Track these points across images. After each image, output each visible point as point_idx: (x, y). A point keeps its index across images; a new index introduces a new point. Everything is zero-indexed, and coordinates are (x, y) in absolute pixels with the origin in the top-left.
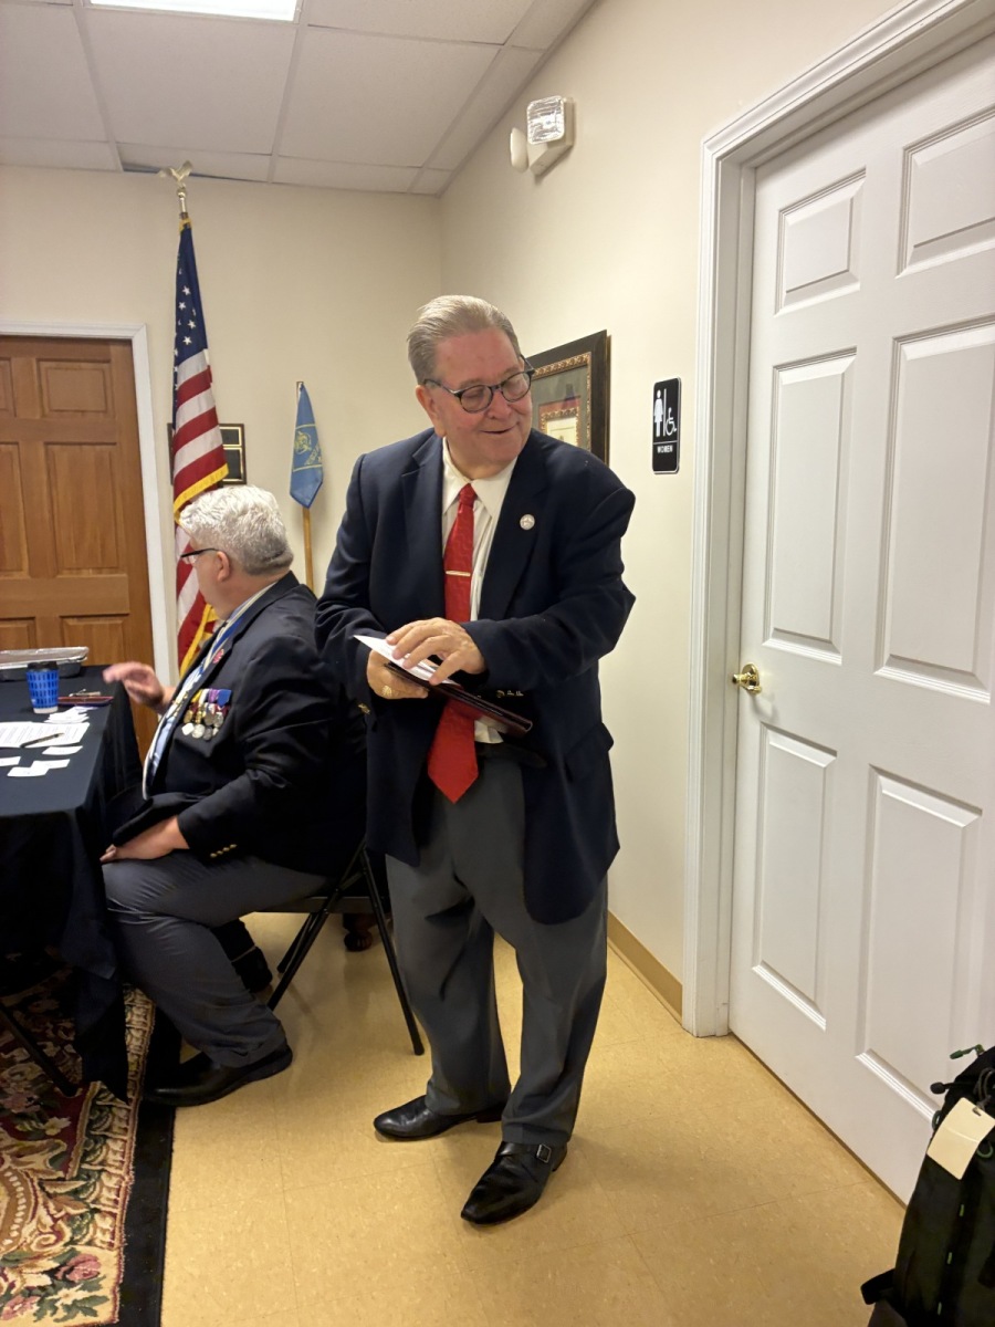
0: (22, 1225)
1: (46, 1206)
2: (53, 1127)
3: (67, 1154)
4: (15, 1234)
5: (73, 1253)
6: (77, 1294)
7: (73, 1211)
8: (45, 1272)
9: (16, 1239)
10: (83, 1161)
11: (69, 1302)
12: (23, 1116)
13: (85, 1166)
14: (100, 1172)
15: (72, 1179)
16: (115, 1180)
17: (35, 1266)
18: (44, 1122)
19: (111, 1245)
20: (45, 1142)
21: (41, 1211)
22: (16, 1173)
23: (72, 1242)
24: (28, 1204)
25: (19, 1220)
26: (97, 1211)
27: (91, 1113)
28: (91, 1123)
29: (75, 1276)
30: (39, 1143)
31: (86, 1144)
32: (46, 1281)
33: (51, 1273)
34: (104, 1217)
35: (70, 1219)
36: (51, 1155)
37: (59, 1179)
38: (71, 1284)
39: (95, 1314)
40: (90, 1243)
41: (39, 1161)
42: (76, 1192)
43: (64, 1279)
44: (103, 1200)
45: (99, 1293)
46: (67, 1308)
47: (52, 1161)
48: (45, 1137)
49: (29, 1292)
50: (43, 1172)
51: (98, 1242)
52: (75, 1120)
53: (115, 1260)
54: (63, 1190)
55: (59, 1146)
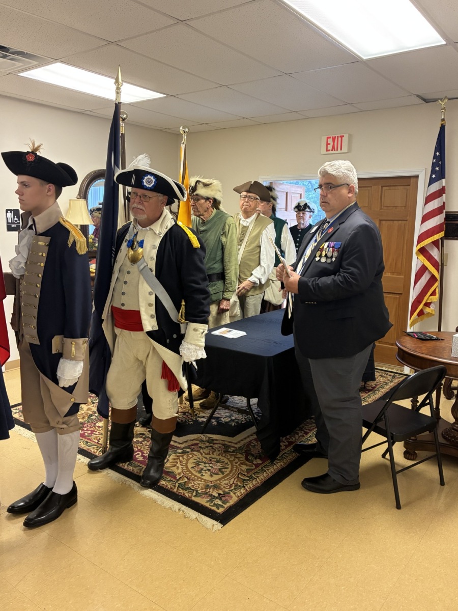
0: (225, 480)
1: (235, 479)
2: (256, 461)
3: (253, 470)
4: (221, 481)
5: (229, 493)
6: (220, 502)
7: (239, 484)
8: (218, 493)
9: (221, 482)
10: (254, 474)
11: (216, 503)
12: (253, 455)
13: (253, 475)
14: (255, 478)
15: (247, 476)
16: (256, 482)
17: (218, 491)
18: (256, 459)
19: (239, 497)
20: (250, 464)
21: (233, 480)
22: (237, 468)
23: (231, 491)
24: (232, 476)
25: (226, 479)
26: (244, 487)
27: (269, 463)
28: (266, 465)
29: (223, 499)
30: (248, 463)
31: (259, 470)
32: (217, 495)
33: (219, 494)
34: (244, 489)
35: (236, 485)
36: (248, 468)
37: (245, 475)
38: (221, 499)
39: (218, 509)
40: (234, 493)
41: (244, 468)
42: (244, 480)
43: (221, 498)
44: (248, 486)
45: (224, 505)
46: (214, 504)
47: (247, 469)
48: (252, 463)
49: (211, 495)
50: (243, 471)
51: (236, 494)
52: (263, 463)
53: (235, 501)
54: (242, 477)
55: (252, 467)
